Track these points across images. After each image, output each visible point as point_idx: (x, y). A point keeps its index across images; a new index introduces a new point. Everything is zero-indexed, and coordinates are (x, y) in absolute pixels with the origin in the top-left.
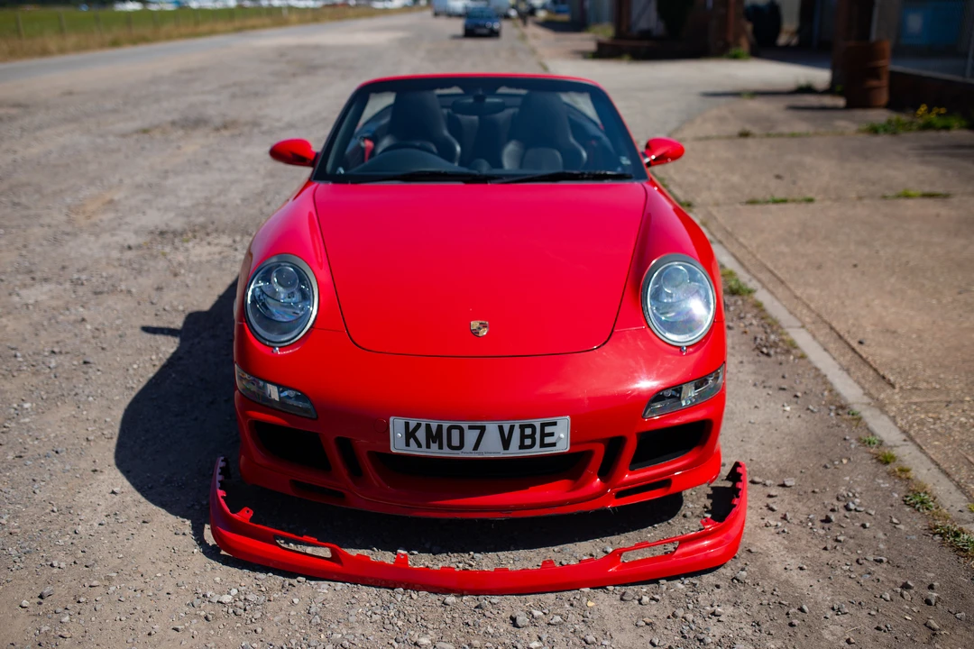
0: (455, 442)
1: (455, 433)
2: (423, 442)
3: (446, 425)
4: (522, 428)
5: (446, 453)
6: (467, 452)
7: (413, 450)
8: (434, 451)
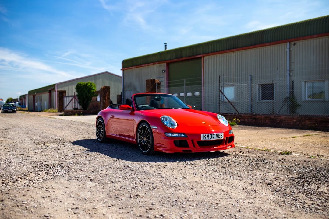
0: (211, 137)
1: (211, 135)
2: (206, 138)
3: (210, 134)
4: (219, 134)
5: (210, 139)
6: (212, 139)
7: (205, 139)
8: (208, 139)
